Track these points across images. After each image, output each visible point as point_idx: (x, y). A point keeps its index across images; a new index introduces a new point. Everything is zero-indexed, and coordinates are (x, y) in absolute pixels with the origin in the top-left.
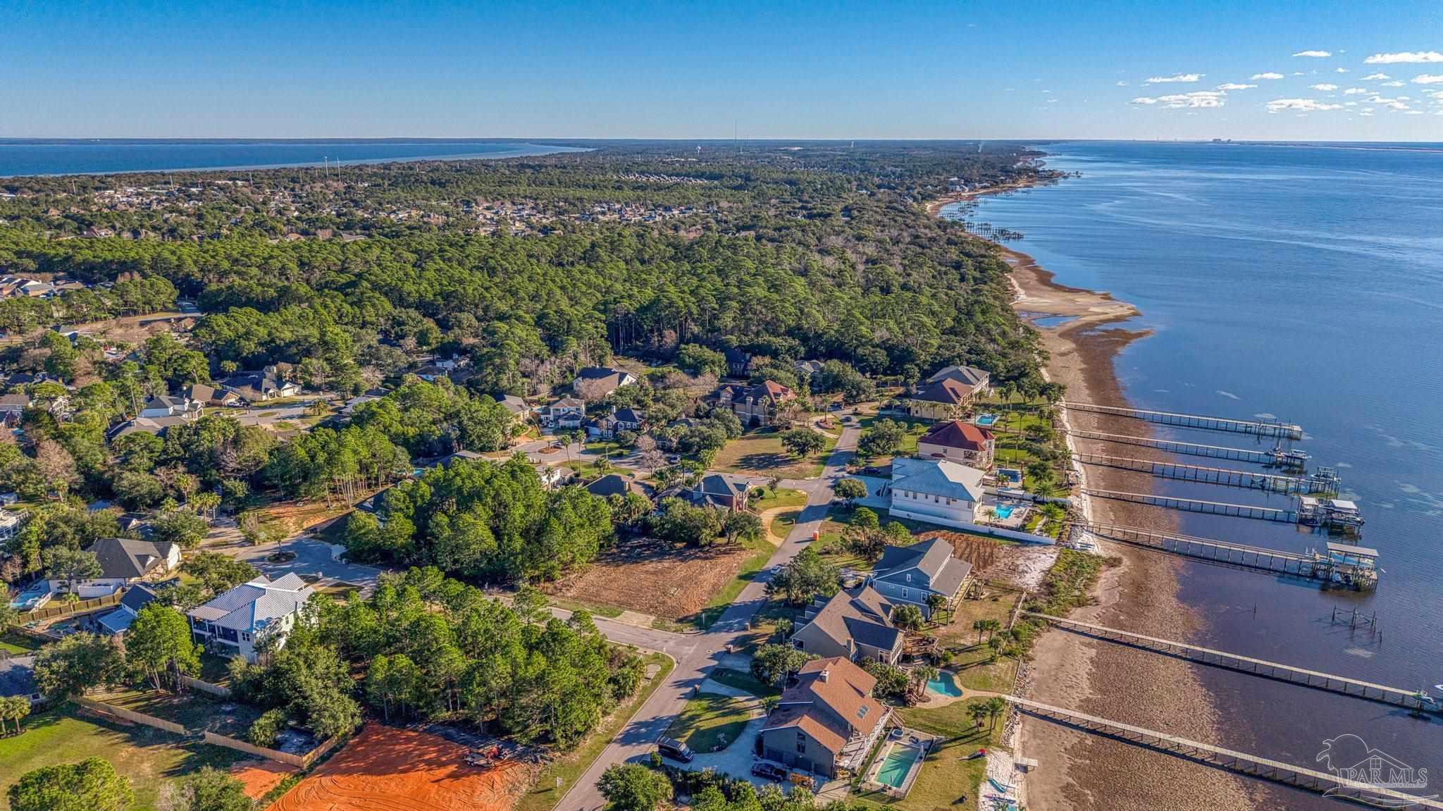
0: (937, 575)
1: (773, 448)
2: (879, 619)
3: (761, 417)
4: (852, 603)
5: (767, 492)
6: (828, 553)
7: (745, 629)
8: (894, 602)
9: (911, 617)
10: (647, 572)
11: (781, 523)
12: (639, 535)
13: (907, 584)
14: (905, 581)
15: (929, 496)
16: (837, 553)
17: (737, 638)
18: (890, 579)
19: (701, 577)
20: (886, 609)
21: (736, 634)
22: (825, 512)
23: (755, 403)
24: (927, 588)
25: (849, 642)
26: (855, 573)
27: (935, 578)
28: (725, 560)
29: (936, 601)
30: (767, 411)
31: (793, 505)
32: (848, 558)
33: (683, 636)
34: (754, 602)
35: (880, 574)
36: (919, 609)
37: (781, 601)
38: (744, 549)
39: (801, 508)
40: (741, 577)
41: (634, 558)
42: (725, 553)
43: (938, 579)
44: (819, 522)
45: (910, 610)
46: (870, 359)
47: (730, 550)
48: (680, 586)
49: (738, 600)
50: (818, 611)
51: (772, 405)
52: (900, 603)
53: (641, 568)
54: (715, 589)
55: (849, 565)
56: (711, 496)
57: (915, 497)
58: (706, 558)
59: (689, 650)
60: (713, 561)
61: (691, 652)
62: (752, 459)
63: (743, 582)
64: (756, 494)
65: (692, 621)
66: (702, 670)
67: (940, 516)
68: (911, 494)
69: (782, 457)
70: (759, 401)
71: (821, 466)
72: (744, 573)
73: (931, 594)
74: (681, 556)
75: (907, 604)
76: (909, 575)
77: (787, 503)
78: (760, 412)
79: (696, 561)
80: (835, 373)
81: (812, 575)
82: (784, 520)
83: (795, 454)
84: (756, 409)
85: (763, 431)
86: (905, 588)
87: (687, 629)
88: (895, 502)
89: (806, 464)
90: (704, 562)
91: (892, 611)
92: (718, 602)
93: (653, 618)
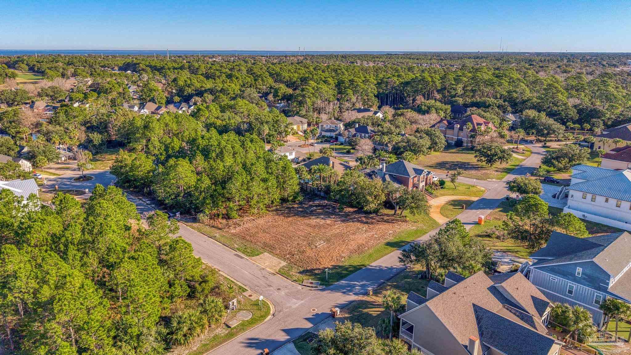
0: (620, 276)
1: (468, 159)
2: (529, 319)
3: (465, 139)
4: (494, 290)
5: (448, 184)
6: (489, 236)
7: (366, 294)
8: (554, 299)
9: (576, 322)
10: (309, 225)
11: (451, 207)
12: (324, 198)
13: (575, 280)
14: (573, 275)
15: (610, 200)
16: (498, 238)
17: (351, 302)
18: (552, 270)
19: (352, 237)
20: (540, 306)
21: (352, 297)
22: (497, 204)
23: (461, 129)
24: (605, 290)
25: (472, 342)
26: (513, 258)
27: (617, 278)
28: (383, 227)
29: (618, 309)
30: (469, 135)
31: (469, 196)
32: (509, 243)
33: (300, 287)
34: (392, 268)
35: (540, 261)
36: (589, 315)
37: (420, 272)
38: (406, 221)
39: (475, 199)
40: (389, 244)
41: (306, 213)
42: (387, 221)
43: (619, 282)
44: (489, 211)
45: (576, 313)
46: (563, 113)
47: (393, 220)
48: (328, 240)
49: (374, 264)
50: (442, 290)
51: (474, 130)
52: (563, 301)
53: (307, 221)
54: (360, 249)
55: (509, 251)
56: (390, 175)
57: (593, 200)
58: (367, 223)
59: (295, 304)
60: (371, 226)
61: (294, 307)
62: (446, 164)
63: (390, 248)
64: (439, 184)
65: (316, 274)
66: (287, 331)
67: (619, 220)
68: (589, 196)
69: (472, 165)
70: (464, 127)
71: (505, 174)
72: (396, 240)
73: (608, 297)
74: (346, 218)
75: (572, 304)
76: (579, 270)
77: (464, 194)
78: (464, 136)
79: (356, 223)
80: (532, 117)
81: (454, 249)
82: (454, 205)
83: (484, 163)
84: (462, 134)
85: (463, 150)
86: (570, 283)
87: (308, 280)
88: (570, 202)
89: (491, 171)
90: (362, 225)
91: (548, 310)
92: (356, 261)
93: (284, 263)
